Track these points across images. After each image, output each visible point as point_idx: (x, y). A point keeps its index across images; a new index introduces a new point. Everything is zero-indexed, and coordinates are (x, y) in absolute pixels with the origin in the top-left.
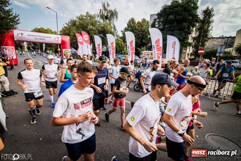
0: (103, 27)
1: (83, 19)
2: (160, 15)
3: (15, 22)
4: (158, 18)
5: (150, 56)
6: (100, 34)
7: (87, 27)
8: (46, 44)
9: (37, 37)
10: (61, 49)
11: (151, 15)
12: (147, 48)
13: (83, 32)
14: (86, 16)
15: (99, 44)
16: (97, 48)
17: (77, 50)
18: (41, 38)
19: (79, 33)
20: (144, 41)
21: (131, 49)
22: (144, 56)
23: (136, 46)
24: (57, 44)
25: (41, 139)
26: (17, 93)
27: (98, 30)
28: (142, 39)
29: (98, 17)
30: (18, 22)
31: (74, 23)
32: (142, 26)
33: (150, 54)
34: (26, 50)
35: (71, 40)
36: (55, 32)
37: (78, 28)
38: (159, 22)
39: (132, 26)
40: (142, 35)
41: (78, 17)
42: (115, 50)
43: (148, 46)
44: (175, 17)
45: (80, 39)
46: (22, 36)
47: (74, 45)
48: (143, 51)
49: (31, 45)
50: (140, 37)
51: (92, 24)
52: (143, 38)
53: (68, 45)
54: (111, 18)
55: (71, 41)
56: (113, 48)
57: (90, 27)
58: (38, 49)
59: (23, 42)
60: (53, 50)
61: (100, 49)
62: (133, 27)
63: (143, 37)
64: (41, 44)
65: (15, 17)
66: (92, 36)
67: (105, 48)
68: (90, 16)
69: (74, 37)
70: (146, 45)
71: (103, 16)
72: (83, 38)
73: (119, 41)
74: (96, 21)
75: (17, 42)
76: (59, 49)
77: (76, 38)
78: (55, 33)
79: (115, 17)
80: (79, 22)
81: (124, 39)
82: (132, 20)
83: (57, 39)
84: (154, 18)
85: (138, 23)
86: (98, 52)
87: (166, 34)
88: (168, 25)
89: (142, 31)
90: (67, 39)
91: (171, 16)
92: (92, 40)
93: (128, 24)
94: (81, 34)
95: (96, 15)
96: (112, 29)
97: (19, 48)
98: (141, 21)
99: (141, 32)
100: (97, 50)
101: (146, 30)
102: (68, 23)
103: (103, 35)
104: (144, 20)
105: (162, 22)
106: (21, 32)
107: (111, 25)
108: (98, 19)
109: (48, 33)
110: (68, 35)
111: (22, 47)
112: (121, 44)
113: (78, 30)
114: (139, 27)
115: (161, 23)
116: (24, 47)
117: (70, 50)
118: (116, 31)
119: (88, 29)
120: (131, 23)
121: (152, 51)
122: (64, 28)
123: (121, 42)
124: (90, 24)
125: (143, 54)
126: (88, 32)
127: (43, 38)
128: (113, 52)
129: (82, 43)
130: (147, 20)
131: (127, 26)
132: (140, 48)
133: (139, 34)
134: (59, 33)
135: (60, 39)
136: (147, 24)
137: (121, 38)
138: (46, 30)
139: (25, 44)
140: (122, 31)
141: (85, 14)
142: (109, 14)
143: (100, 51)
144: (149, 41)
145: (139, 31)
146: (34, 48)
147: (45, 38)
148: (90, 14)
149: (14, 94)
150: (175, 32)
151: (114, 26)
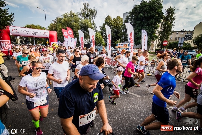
0: (84, 24)
1: (68, 17)
2: (131, 13)
3: (11, 20)
4: (130, 16)
5: (124, 47)
6: (82, 29)
7: (71, 24)
8: (36, 38)
9: (29, 33)
10: (49, 42)
11: (124, 13)
12: (121, 40)
13: (68, 28)
14: (70, 14)
15: (82, 38)
17: (63, 42)
18: (33, 33)
19: (64, 29)
20: (118, 35)
22: (119, 47)
23: (112, 39)
24: (46, 38)
26: (14, 79)
27: (80, 26)
29: (80, 15)
30: (13, 20)
31: (60, 20)
32: (117, 22)
33: (124, 46)
34: (19, 43)
35: (58, 34)
36: (44, 28)
37: (63, 24)
38: (131, 19)
39: (108, 23)
40: (117, 30)
41: (63, 15)
42: (95, 43)
43: (122, 39)
44: (144, 15)
45: (65, 33)
46: (17, 31)
48: (118, 43)
49: (23, 39)
50: (115, 32)
51: (75, 21)
52: (117, 33)
53: (55, 38)
54: (91, 16)
55: (57, 35)
57: (74, 23)
58: (29, 42)
59: (17, 36)
60: (42, 43)
61: (83, 41)
62: (110, 23)
63: (117, 31)
64: (32, 38)
65: (11, 15)
66: (75, 31)
67: (86, 41)
68: (73, 14)
69: (60, 32)
70: (120, 38)
71: (84, 14)
72: (68, 33)
73: (98, 35)
74: (78, 19)
76: (48, 42)
77: (62, 33)
78: (44, 29)
79: (94, 15)
80: (64, 20)
81: (102, 33)
82: (109, 18)
83: (46, 34)
84: (127, 16)
85: (113, 20)
88: (138, 21)
89: (117, 26)
90: (54, 34)
91: (141, 14)
92: (76, 35)
93: (105, 21)
94: (66, 29)
95: (78, 14)
96: (92, 25)
97: (13, 42)
98: (116, 18)
99: (116, 28)
100: (80, 42)
101: (120, 26)
102: (54, 20)
103: (85, 31)
104: (118, 18)
106: (15, 28)
107: (91, 22)
108: (80, 17)
109: (37, 29)
110: (55, 30)
111: (16, 41)
112: (100, 38)
113: (64, 26)
114: (114, 23)
115: (132, 20)
116: (17, 40)
117: (57, 43)
118: (95, 27)
119: (72, 25)
120: (108, 20)
121: (125, 43)
122: (52, 25)
123: (100, 36)
124: (73, 21)
125: (118, 45)
126: (72, 28)
127: (34, 33)
129: (67, 37)
130: (121, 17)
131: (104, 23)
132: (116, 41)
133: (114, 29)
134: (47, 29)
135: (49, 34)
136: (121, 20)
137: (100, 32)
138: (37, 26)
139: (18, 38)
140: (100, 27)
141: (69, 13)
142: (90, 13)
143: (82, 43)
144: (123, 35)
145: (114, 26)
146: (26, 42)
147: (36, 33)
148: (73, 13)
149: (12, 80)
150: (144, 27)
151: (94, 22)
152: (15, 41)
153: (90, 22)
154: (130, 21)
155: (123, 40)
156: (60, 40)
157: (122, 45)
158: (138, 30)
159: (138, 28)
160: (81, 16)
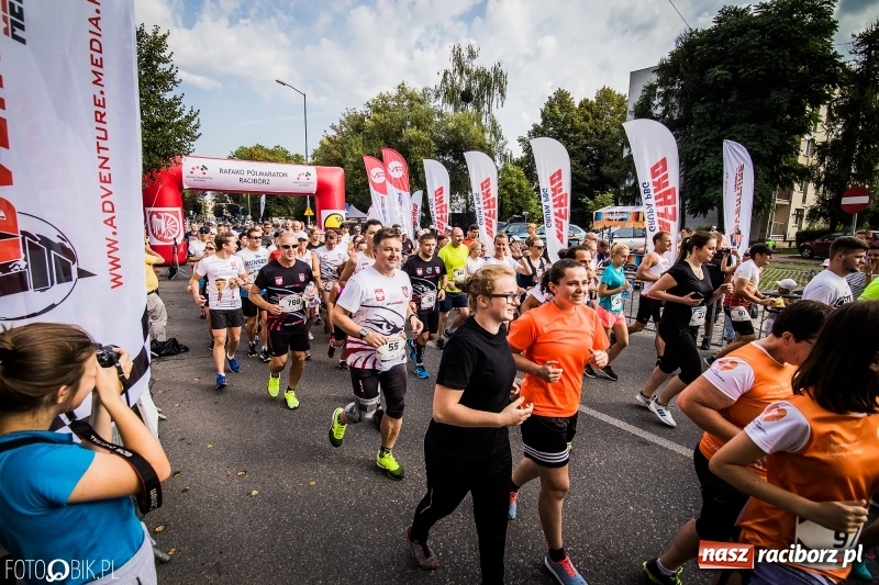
0: (454, 131)
1: (387, 108)
2: (667, 71)
3: (187, 133)
4: (661, 83)
5: (630, 224)
6: (443, 155)
7: (399, 134)
8: (270, 196)
9: (245, 176)
10: (315, 212)
11: (632, 73)
12: (617, 194)
13: (386, 153)
14: (397, 98)
15: (441, 189)
16: (434, 202)
17: (366, 210)
18: (258, 178)
19: (373, 155)
20: (605, 170)
21: (554, 201)
22: (607, 224)
23: (575, 188)
24: (303, 196)
25: (254, 492)
26: (187, 349)
27: (437, 140)
28: (599, 163)
29: (437, 96)
30: (197, 134)
31: (357, 125)
32: (597, 116)
33: (630, 217)
34: (210, 216)
35: (348, 180)
36: (297, 155)
37: (369, 138)
38: (666, 96)
39: (558, 120)
40: (599, 148)
41: (371, 103)
42: (496, 209)
43: (622, 188)
44: (734, 71)
45: (375, 174)
46: (204, 174)
47: (358, 195)
48: (604, 206)
49: (225, 201)
50: (590, 157)
51: (417, 123)
52: (602, 160)
53: (338, 195)
54: (483, 97)
55: (346, 183)
56: (489, 202)
57: (411, 132)
58: (245, 212)
59: (204, 191)
60: (289, 213)
61: (444, 205)
62: (565, 122)
63: (601, 156)
64: (256, 196)
65: (190, 118)
66: (415, 163)
67: (461, 201)
68: (411, 97)
69: (356, 168)
70: (615, 186)
71: (453, 92)
72: (386, 172)
73: (510, 174)
74: (430, 113)
75: (187, 194)
76: (309, 212)
77: (364, 173)
78: (298, 160)
79: (496, 92)
80: (375, 120)
81: (528, 165)
82: (562, 98)
83: (303, 178)
84: (647, 84)
85: (581, 105)
86: (435, 215)
87: (695, 140)
88: (703, 103)
89: (597, 134)
90: (335, 176)
91: (717, 71)
92: (417, 177)
93: (543, 114)
94: (381, 158)
95: (429, 91)
96: (487, 136)
97: (191, 212)
98: (592, 98)
99: (593, 140)
100: (433, 209)
101: (615, 130)
102: (337, 124)
103: (455, 159)
104: (606, 95)
105: (677, 96)
106: (200, 162)
107: (483, 121)
108: (437, 104)
109: (275, 161)
110: (339, 163)
111: (200, 208)
112: (520, 187)
113: (371, 147)
114: (586, 119)
115: (673, 100)
116: (206, 208)
117: (343, 213)
118: (501, 142)
119: (404, 140)
120: (557, 108)
121: (638, 204)
122: (327, 143)
123: (519, 177)
124: (409, 123)
125: (605, 217)
126: (404, 152)
127: (262, 178)
128: (489, 215)
129: (382, 189)
130: (617, 93)
131: (539, 121)
132: (592, 198)
133: (586, 145)
134: (310, 160)
135: (314, 179)
136: (619, 106)
137: (519, 163)
138: (272, 153)
139: (209, 200)
140: (521, 140)
141: (394, 92)
142: (476, 85)
143: (442, 212)
144: (627, 170)
145: (586, 133)
146: (234, 210)
147: (269, 178)
148: (409, 91)
149: (180, 352)
150: (735, 127)
151: (494, 123)
152: (198, 209)
153: (479, 121)
154: (662, 104)
155: (625, 191)
156: (354, 199)
157: (625, 216)
158: (704, 142)
159: (701, 137)
160: (439, 102)
